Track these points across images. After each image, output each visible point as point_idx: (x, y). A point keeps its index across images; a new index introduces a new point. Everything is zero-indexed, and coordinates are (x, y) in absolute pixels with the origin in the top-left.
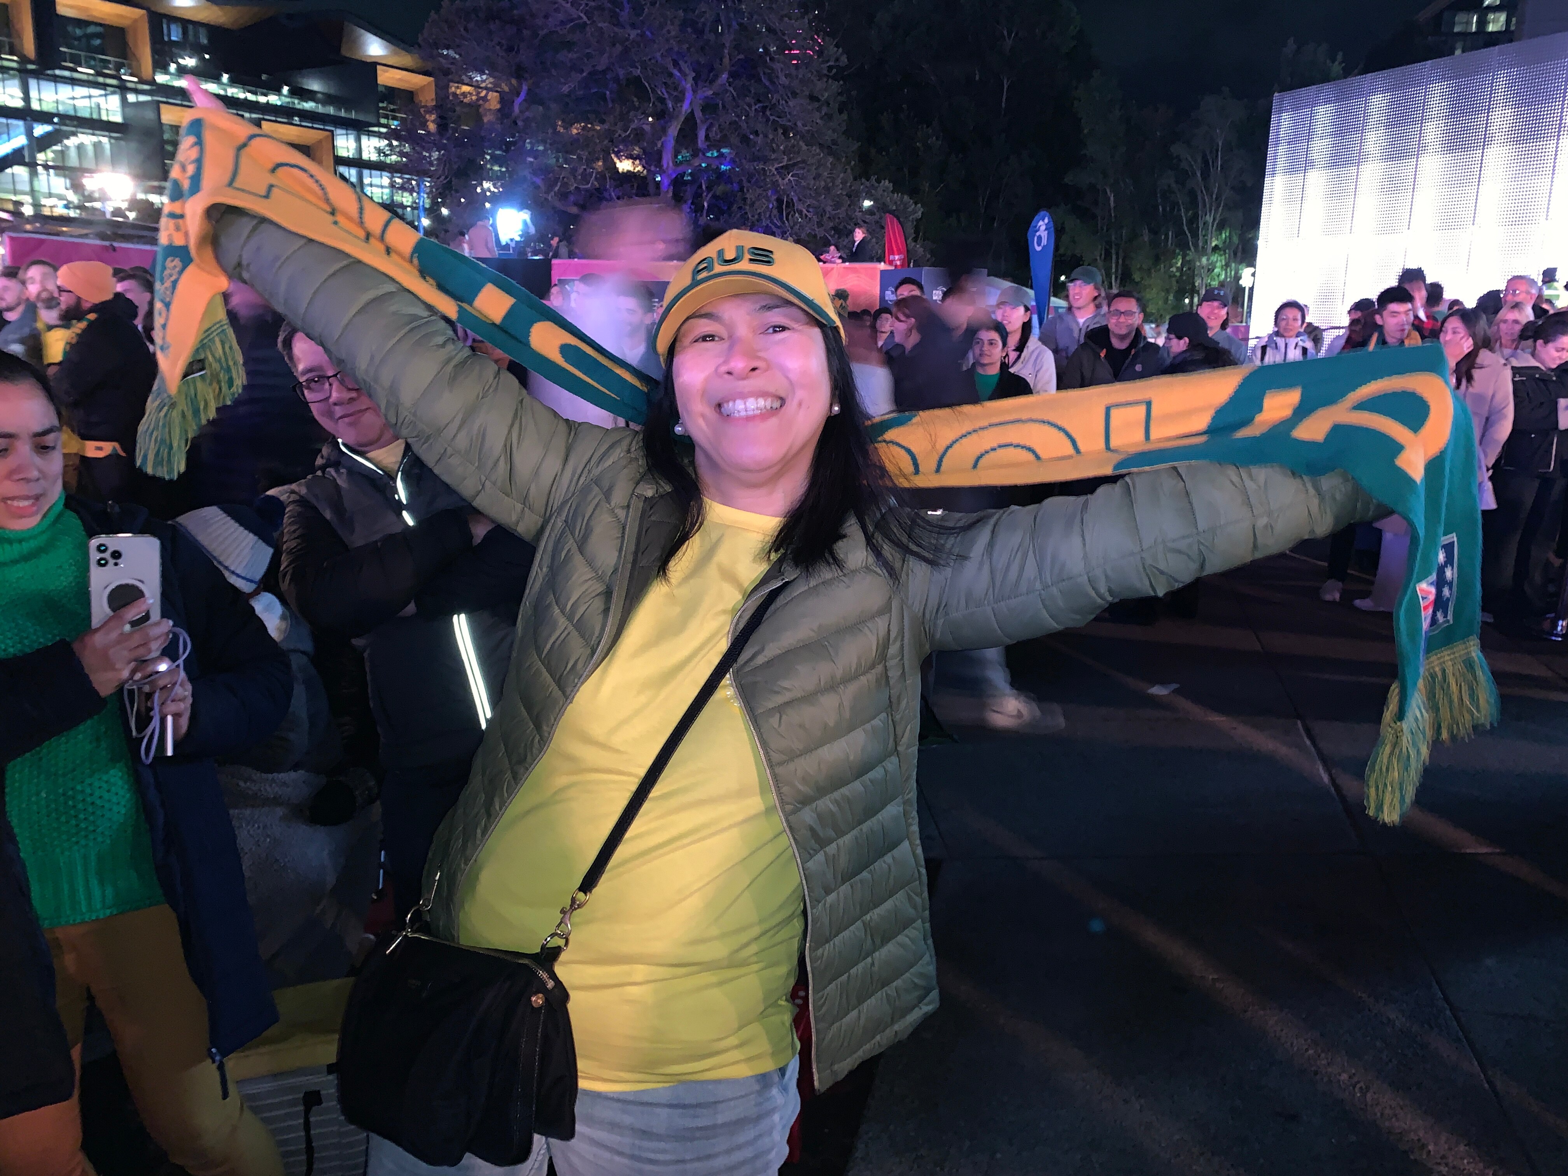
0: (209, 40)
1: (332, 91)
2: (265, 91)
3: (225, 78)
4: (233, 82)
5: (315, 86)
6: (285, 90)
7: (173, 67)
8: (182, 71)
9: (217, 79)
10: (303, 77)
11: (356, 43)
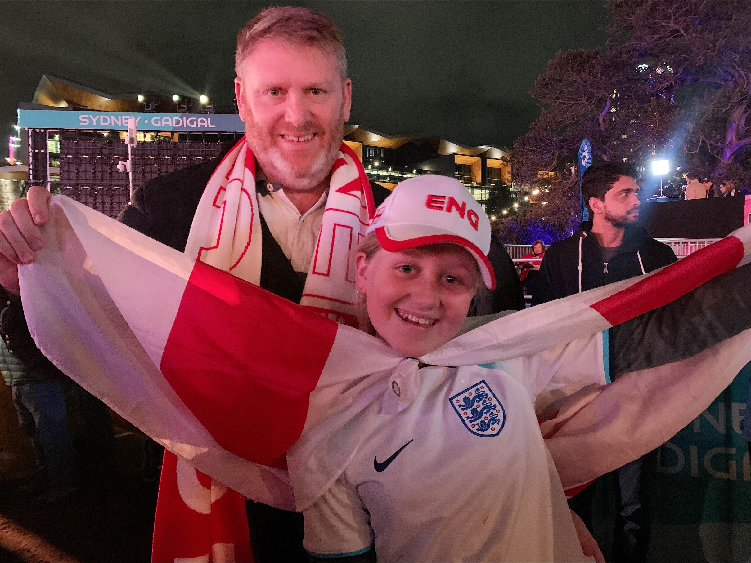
0: (384, 155)
1: (434, 170)
2: (406, 173)
3: (390, 169)
4: (394, 170)
5: (426, 168)
6: (414, 171)
7: (370, 167)
8: (373, 168)
9: (387, 169)
10: (422, 165)
11: (444, 148)
